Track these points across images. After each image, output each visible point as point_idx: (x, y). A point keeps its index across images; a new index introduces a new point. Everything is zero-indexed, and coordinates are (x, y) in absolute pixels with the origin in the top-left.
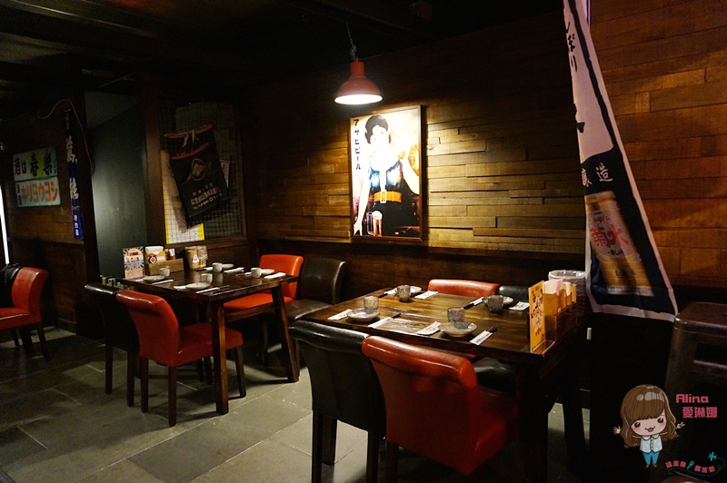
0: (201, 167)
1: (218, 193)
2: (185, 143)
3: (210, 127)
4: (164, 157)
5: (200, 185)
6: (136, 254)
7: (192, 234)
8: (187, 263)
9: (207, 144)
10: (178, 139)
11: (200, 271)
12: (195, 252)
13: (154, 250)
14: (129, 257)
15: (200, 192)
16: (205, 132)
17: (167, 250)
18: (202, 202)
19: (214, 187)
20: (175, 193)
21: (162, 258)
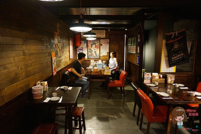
0: (178, 46)
1: (184, 55)
2: (173, 37)
3: (185, 29)
4: (164, 42)
5: (177, 52)
6: (149, 75)
7: (171, 70)
8: (166, 81)
9: (182, 36)
10: (170, 35)
11: (171, 84)
12: (170, 77)
13: (155, 74)
14: (146, 76)
15: (176, 55)
16: (182, 32)
17: (160, 75)
18: (176, 58)
19: (182, 53)
20: (167, 55)
21: (157, 78)
